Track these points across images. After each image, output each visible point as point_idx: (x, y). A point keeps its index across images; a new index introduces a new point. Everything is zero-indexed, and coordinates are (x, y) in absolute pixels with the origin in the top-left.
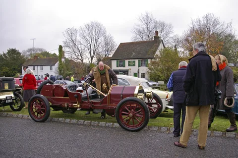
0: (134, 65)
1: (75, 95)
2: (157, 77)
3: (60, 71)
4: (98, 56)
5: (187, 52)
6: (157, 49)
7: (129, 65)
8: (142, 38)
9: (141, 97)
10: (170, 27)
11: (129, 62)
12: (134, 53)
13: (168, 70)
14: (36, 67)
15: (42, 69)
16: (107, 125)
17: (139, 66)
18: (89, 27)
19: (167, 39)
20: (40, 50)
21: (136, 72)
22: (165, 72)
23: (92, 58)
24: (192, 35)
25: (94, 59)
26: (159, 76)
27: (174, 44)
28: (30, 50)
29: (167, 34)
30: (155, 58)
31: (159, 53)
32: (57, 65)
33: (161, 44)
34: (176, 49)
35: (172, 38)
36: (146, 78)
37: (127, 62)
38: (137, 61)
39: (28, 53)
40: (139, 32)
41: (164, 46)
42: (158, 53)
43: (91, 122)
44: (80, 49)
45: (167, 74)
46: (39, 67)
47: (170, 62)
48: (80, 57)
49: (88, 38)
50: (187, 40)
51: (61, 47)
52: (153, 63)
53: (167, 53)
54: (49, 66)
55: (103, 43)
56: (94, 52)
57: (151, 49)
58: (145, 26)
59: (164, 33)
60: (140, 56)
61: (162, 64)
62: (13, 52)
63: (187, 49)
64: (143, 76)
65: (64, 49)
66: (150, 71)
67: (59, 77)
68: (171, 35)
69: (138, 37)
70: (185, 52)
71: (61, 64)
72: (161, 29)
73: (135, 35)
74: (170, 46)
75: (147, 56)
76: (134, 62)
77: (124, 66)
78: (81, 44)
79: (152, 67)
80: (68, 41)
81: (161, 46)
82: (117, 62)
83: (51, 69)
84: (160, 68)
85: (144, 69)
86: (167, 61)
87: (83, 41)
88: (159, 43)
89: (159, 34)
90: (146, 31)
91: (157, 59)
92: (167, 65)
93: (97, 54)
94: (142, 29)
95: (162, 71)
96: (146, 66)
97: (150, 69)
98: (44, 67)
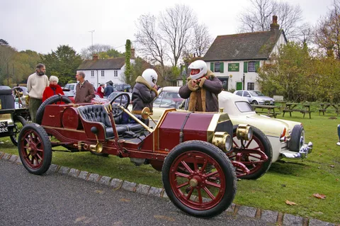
0: (238, 70)
1: (93, 128)
2: (272, 89)
3: (128, 78)
4: (185, 56)
5: (324, 51)
6: (275, 44)
7: (230, 70)
8: (252, 28)
9: (220, 139)
10: (298, 11)
11: (229, 65)
12: (238, 52)
13: (290, 78)
14: (95, 72)
15: (103, 75)
16: (151, 192)
17: (245, 71)
18: (172, 14)
19: (291, 30)
20: (105, 47)
21: (240, 81)
22: (286, 81)
23: (176, 59)
24: (333, 23)
25: (179, 60)
26: (276, 88)
27: (302, 38)
28: (92, 48)
29: (291, 22)
30: (270, 59)
31: (277, 51)
32: (123, 69)
33: (282, 36)
34: (305, 45)
35: (300, 28)
36: (255, 90)
37: (226, 65)
38: (242, 64)
39: (89, 52)
40: (249, 19)
41: (286, 39)
42: (275, 50)
43: (122, 183)
44: (159, 45)
45: (289, 85)
46: (100, 72)
47: (294, 65)
48: (159, 58)
49: (171, 29)
50: (324, 31)
51: (129, 42)
52: (267, 67)
53: (290, 52)
54: (113, 71)
55: (193, 37)
56: (180, 50)
57: (265, 46)
58: (257, 11)
59: (287, 20)
60: (247, 55)
61: (281, 68)
62: (65, 50)
63: (323, 45)
64: (251, 87)
65: (134, 45)
66: (262, 80)
67: (125, 87)
68: (298, 24)
69: (246, 26)
70: (320, 51)
71: (128, 68)
72: (282, 14)
73: (241, 24)
74: (296, 41)
75: (257, 56)
76: (238, 65)
77: (222, 72)
78: (161, 38)
79: (266, 73)
80: (142, 34)
81: (281, 40)
82: (212, 64)
83: (116, 75)
84: (277, 74)
85: (252, 77)
86: (289, 64)
87: (164, 34)
88: (279, 36)
89: (279, 22)
90: (259, 18)
91: (274, 61)
92: (289, 70)
93: (185, 53)
94: (252, 15)
95: (281, 80)
96: (256, 72)
97: (262, 76)
98: (106, 72)
